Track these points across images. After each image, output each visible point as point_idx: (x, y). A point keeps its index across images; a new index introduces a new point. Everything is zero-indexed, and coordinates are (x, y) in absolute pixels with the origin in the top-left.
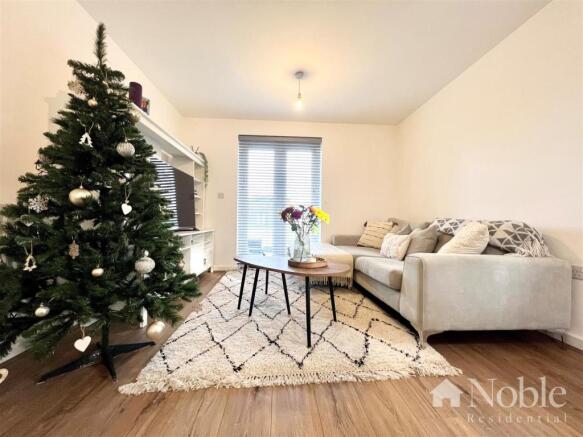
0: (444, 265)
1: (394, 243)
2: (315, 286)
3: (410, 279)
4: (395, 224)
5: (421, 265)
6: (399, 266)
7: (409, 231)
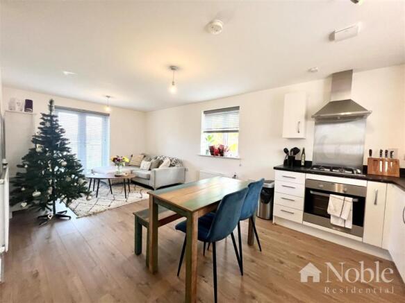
0: (161, 171)
1: (145, 164)
2: (113, 185)
3: (152, 176)
4: (145, 156)
5: (155, 172)
6: (149, 172)
7: (150, 160)
